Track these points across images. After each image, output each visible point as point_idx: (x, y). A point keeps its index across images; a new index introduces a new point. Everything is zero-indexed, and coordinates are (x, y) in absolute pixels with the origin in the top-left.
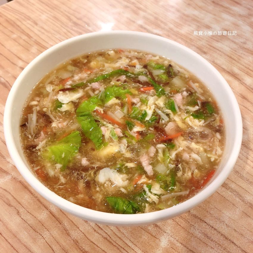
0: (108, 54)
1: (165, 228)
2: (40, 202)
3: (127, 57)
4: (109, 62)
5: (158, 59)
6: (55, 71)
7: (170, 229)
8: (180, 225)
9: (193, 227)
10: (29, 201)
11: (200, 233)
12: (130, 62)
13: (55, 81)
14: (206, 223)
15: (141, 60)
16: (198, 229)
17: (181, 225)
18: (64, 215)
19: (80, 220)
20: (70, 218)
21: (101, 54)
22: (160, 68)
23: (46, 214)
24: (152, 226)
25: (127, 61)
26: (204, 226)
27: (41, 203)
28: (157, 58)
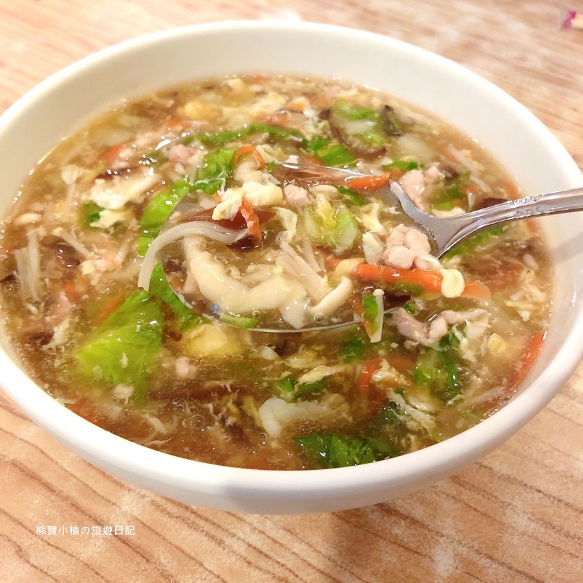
0: (226, 85)
1: (439, 523)
2: (81, 510)
3: (280, 92)
4: (235, 103)
5: (356, 96)
6: (86, 133)
7: (453, 525)
8: (475, 510)
9: (509, 508)
10: (47, 514)
11: (532, 521)
12: (288, 101)
13: (87, 156)
14: (539, 491)
15: (314, 97)
16: (524, 512)
17: (479, 509)
18: (155, 537)
19: (201, 541)
20: (172, 540)
21: (210, 87)
22: (364, 116)
23: (101, 539)
24: (403, 524)
25: (282, 100)
26: (537, 500)
27: (83, 512)
28: (353, 92)
